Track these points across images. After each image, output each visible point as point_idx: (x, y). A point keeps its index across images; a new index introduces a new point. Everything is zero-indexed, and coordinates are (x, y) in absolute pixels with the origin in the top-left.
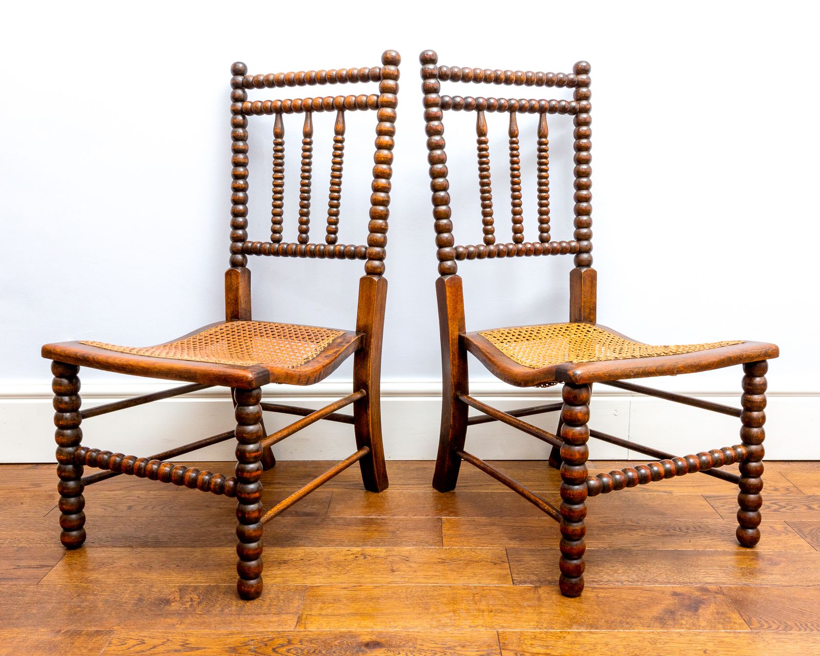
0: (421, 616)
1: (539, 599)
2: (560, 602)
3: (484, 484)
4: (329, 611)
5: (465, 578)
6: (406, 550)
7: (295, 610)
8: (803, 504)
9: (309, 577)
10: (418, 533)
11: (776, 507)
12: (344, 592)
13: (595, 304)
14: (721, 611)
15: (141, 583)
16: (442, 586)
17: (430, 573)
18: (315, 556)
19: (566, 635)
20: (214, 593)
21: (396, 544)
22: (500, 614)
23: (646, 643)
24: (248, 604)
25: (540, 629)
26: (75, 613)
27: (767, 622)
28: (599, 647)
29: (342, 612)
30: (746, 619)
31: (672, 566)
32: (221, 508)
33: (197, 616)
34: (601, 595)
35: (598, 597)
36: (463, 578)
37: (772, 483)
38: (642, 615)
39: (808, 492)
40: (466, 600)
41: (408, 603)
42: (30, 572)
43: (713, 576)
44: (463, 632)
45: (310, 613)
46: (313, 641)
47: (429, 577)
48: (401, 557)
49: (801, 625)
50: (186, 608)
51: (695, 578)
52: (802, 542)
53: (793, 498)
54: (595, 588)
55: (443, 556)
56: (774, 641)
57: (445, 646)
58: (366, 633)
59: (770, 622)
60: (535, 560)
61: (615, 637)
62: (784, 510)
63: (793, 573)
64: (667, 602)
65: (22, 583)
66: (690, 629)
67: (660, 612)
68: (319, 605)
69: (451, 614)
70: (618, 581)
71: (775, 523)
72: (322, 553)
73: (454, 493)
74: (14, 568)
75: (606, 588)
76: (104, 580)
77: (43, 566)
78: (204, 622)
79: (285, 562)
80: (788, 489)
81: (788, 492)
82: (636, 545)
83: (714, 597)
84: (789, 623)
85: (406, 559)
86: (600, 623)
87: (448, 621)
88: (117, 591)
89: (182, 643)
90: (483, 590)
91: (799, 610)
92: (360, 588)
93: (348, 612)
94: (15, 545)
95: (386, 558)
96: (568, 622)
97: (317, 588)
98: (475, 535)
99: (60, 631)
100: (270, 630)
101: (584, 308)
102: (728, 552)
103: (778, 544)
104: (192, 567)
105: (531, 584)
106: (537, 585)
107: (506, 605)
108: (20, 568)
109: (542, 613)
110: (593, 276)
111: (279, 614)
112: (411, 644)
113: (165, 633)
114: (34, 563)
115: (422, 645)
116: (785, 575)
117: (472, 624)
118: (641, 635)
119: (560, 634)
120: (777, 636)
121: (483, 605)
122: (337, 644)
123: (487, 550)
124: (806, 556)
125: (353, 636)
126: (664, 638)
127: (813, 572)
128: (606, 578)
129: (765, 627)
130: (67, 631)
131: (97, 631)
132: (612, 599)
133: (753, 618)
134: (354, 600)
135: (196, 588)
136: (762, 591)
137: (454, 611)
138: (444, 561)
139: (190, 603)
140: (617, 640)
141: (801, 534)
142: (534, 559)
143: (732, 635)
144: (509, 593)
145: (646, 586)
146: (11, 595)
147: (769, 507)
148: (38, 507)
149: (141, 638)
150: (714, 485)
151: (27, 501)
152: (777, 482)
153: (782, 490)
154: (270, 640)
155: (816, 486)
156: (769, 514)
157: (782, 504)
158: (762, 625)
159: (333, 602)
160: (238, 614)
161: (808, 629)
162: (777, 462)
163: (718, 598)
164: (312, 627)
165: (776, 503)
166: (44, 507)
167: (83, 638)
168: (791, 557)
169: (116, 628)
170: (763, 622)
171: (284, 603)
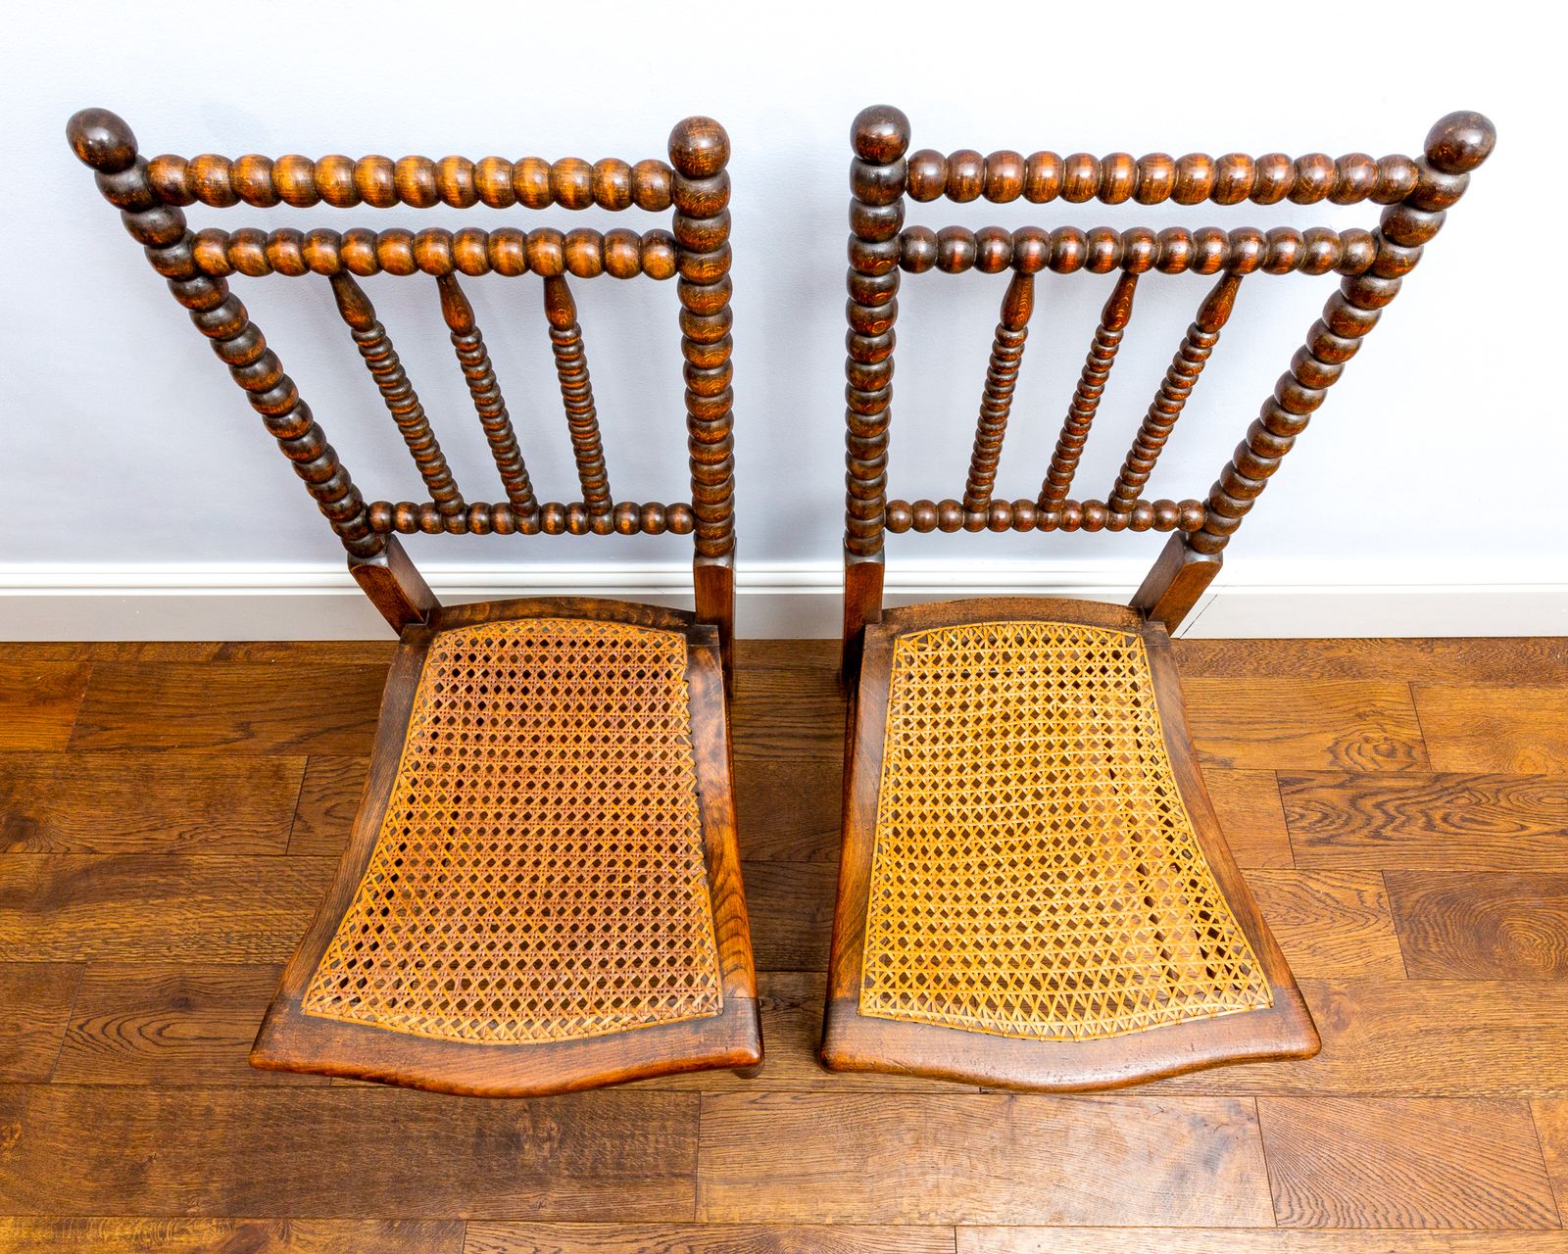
1: (1013, 1136)
4: (736, 1169)
7: (691, 1166)
8: (1422, 807)
11: (1379, 818)
12: (753, 1112)
14: (1247, 1170)
20: (577, 1114)
22: (958, 1180)
24: (627, 1147)
27: (1300, 1200)
29: (753, 1173)
30: (1275, 1195)
33: (564, 1181)
37: (1390, 727)
39: (1439, 764)
41: (838, 1145)
45: (711, 1176)
49: (1342, 1209)
50: (546, 1158)
52: (1394, 948)
53: (1412, 784)
58: (788, 1233)
59: (1304, 1202)
61: (1103, 1242)
62: (1387, 832)
63: (1363, 1052)
64: (1180, 1144)
68: (722, 1151)
69: (896, 1181)
71: (1366, 880)
80: (1409, 751)
81: (1409, 761)
83: (1244, 1132)
84: (1328, 1205)
87: (892, 1203)
88: (444, 1107)
91: (1348, 1166)
93: (760, 1172)
94: (267, 959)
95: (804, 1006)
97: (715, 1100)
99: (392, 1223)
100: (663, 1221)
103: (1359, 956)
109: (1014, 1175)
111: (671, 1176)
116: (1349, 1060)
117: (923, 1211)
120: (1305, 1240)
121: (938, 1154)
124: (1391, 997)
125: (771, 1239)
126: (1166, 1247)
129: (1296, 1217)
130: (402, 1224)
131: (440, 1224)
132: (1109, 1136)
133: (1285, 1192)
134: (766, 1138)
136: (1311, 1114)
137: (900, 1172)
139: (548, 1144)
141: (1396, 918)
143: (1249, 1237)
144: (973, 1117)
146: (302, 1118)
147: (1369, 819)
148: (269, 817)
149: (500, 1243)
150: (1302, 735)
151: (246, 792)
152: (1398, 724)
153: (1401, 755)
154: (666, 1250)
155: (1456, 739)
156: (1365, 845)
157: (1390, 808)
158: (1292, 1212)
159: (738, 1142)
160: (617, 1177)
161: (1348, 1221)
162: (1415, 643)
163: (1249, 1133)
164: (717, 1213)
165: (1383, 803)
166: (277, 816)
167: (427, 1243)
168: (1369, 1000)
169: (463, 1215)
170: (1295, 1203)
171: (674, 1145)
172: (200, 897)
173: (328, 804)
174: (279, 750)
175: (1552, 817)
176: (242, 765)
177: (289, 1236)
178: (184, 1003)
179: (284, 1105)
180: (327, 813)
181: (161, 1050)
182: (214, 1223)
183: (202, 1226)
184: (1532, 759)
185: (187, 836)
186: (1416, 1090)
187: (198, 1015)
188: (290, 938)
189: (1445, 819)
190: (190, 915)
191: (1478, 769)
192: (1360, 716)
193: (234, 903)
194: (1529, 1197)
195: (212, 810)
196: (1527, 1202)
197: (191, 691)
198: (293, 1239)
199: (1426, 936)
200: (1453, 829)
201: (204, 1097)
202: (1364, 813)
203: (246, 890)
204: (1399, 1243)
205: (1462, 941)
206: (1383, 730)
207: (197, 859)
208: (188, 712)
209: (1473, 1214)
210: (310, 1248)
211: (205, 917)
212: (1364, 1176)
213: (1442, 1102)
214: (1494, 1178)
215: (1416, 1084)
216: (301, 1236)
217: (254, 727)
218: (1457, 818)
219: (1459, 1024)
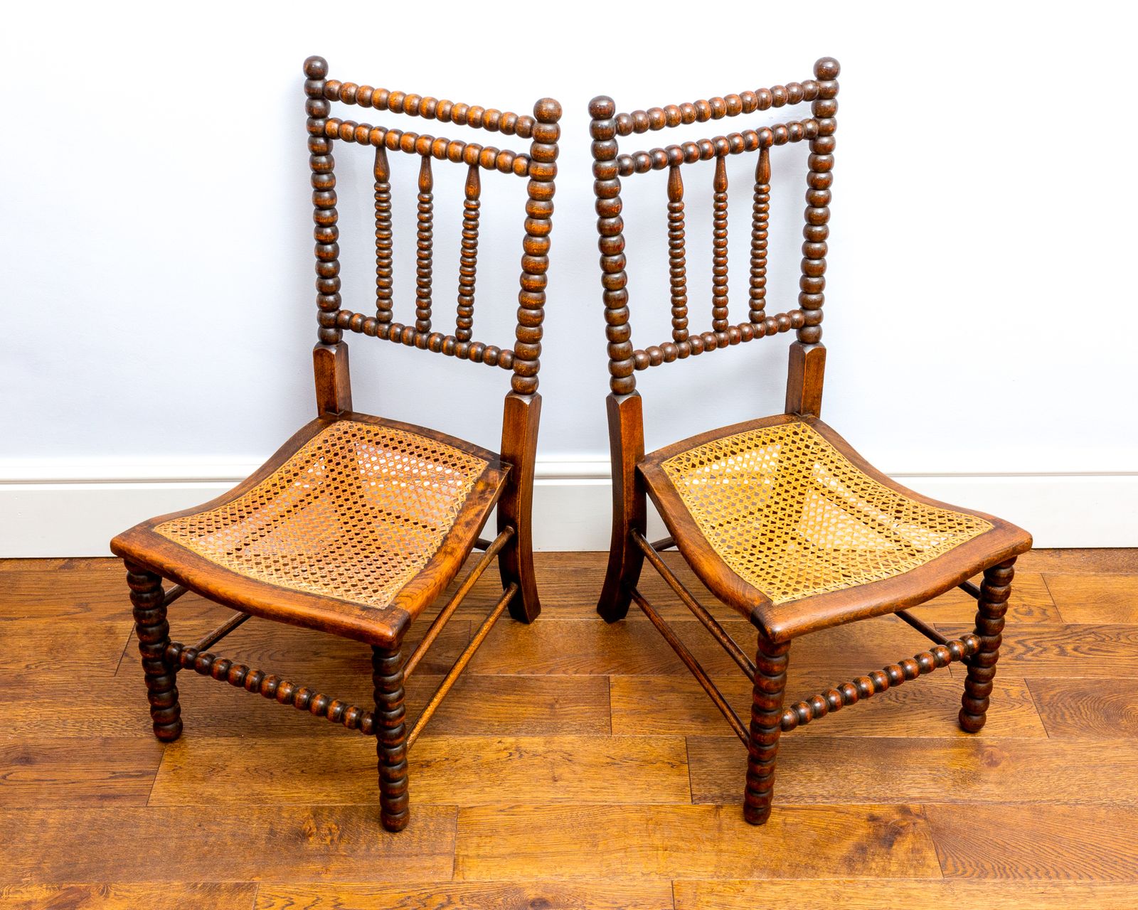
0: (589, 857)
1: (720, 828)
2: (742, 832)
3: (662, 603)
4: (488, 849)
5: (638, 791)
6: (568, 741)
7: (449, 848)
8: (1056, 642)
9: (459, 791)
10: (581, 707)
11: (1021, 649)
12: (502, 817)
13: (821, 390)
14: (918, 846)
15: (267, 803)
16: (611, 806)
17: (598, 784)
18: (462, 752)
19: (744, 887)
20: (354, 820)
21: (555, 730)
22: (675, 854)
23: (829, 900)
24: (396, 838)
25: (718, 877)
26: (205, 855)
27: (963, 863)
28: (779, 904)
29: (502, 851)
30: (941, 860)
31: (876, 767)
32: (334, 658)
33: (342, 858)
34: (790, 820)
35: (786, 824)
36: (635, 791)
37: (1027, 599)
38: (830, 853)
39: (1068, 618)
40: (638, 830)
41: (573, 835)
42: (131, 783)
43: (919, 786)
44: (636, 883)
45: (466, 853)
46: (475, 899)
47: (596, 790)
48: (562, 754)
49: (999, 868)
50: (327, 845)
51: (899, 791)
52: (1036, 721)
53: (1047, 630)
54: (784, 808)
55: (612, 752)
56: (964, 894)
57: (615, 906)
58: (530, 885)
59: (966, 864)
60: (718, 759)
61: (797, 889)
62: (1029, 656)
63: (1012, 779)
64: (861, 832)
65: (128, 804)
66: (878, 876)
67: (852, 849)
68: (476, 840)
69: (621, 854)
70: (811, 797)
71: (1012, 683)
72: (469, 747)
73: (624, 624)
74: (111, 778)
75: (796, 809)
76: (222, 798)
77: (142, 774)
78: (350, 870)
79: (428, 764)
80: (1044, 612)
81: (1044, 617)
82: (840, 729)
83: (914, 824)
84: (987, 866)
85: (569, 758)
86: (783, 868)
87: (619, 866)
88: (242, 817)
89: (333, 904)
90: (658, 812)
91: (1003, 843)
92: (518, 809)
93: (508, 851)
94: (97, 734)
95: (544, 756)
96: (749, 865)
97: (470, 810)
98: (650, 712)
99: (196, 885)
100: (425, 880)
101: (805, 398)
102: (945, 740)
103: (1006, 725)
104: (320, 774)
105: (713, 801)
106: (719, 803)
107: (683, 839)
108: (116, 777)
109: (721, 851)
110: (820, 355)
111: (432, 854)
112: (580, 902)
113: (312, 886)
114: (132, 767)
115: (591, 904)
116: (1001, 783)
117: (645, 871)
118: (825, 886)
119: (739, 886)
120: (969, 887)
121: (657, 840)
122: (501, 903)
123: (664, 742)
124: (1034, 748)
125: (518, 890)
126: (850, 891)
127: (1034, 777)
128: (799, 789)
129: (960, 872)
130: (204, 885)
131: (237, 885)
132: (801, 827)
133: (950, 859)
134: (513, 831)
135: (332, 810)
136: (970, 813)
137: (625, 849)
138: (613, 761)
139: (330, 837)
140: (799, 894)
141: (1038, 705)
142: (718, 756)
143: (921, 885)
144: (686, 817)
145: (842, 804)
146: (122, 825)
148: (102, 655)
149: (287, 895)
150: (954, 603)
151: (83, 642)
152: (1033, 596)
153: (1037, 613)
154: (428, 897)
155: (1082, 605)
156: (1009, 664)
157: (1030, 644)
158: (957, 870)
159: (490, 834)
160: (387, 856)
161: (1004, 875)
162: (1045, 552)
163: (918, 826)
164: (471, 877)
165: (1023, 640)
166: (109, 654)
167: (225, 896)
168: (1016, 750)
169: (256, 879)
170: (959, 864)
171: (435, 836)
172: (41, 701)
174: (113, 617)
176: (82, 626)
177: (108, 892)
178: (26, 759)
179: (107, 818)
182: (44, 886)
183: (33, 888)
185: (33, 667)
186: (1058, 801)
187: (36, 767)
188: (116, 722)
189: (1075, 649)
190: (32, 710)
191: (1101, 622)
193: (70, 703)
195: (54, 652)
197: (40, 586)
198: (112, 895)
199: (1063, 714)
200: (1082, 655)
201: (39, 814)
202: (1008, 646)
203: (82, 696)
204: (1048, 888)
205: (1093, 717)
206: (1021, 600)
207: (42, 678)
208: (38, 597)
209: (1112, 872)
210: (126, 900)
211: (47, 711)
212: (1017, 850)
213: (1080, 807)
214: (1127, 851)
215: (1058, 797)
216: (117, 893)
217: (91, 606)
218: (1085, 649)
219: (1092, 764)
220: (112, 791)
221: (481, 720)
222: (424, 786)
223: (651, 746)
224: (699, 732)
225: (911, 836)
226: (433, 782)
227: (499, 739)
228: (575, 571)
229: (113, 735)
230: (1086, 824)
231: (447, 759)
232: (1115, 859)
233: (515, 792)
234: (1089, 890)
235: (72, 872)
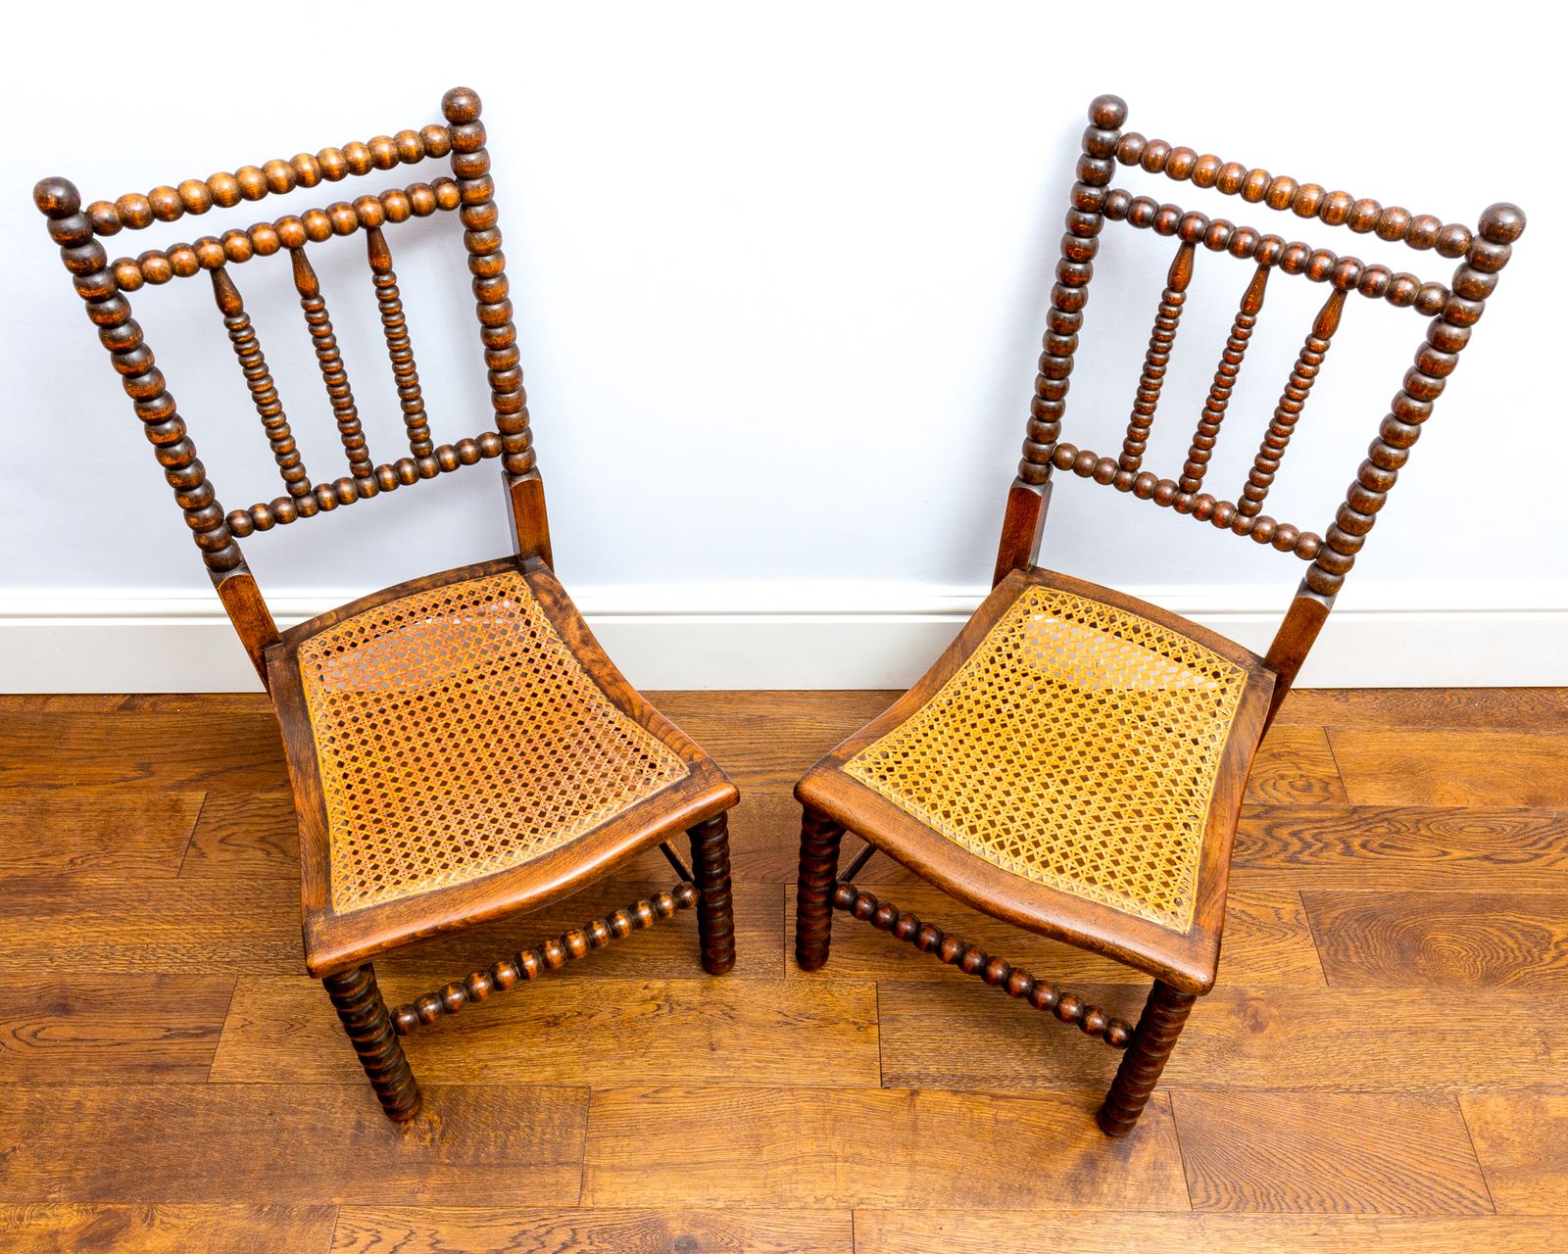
0: (750, 1172)
1: (914, 1128)
2: (943, 1133)
4: (625, 1158)
5: (814, 1067)
6: (730, 987)
7: (577, 1155)
8: (1339, 835)
9: (592, 1064)
10: (748, 934)
11: (1296, 844)
12: (645, 1105)
14: (1161, 1158)
16: (781, 1091)
17: (767, 1054)
18: (599, 1003)
19: (943, 1222)
20: (461, 1108)
22: (857, 1168)
24: (511, 1139)
25: (910, 1206)
26: (274, 1162)
27: (1216, 1186)
29: (642, 1160)
30: (1190, 1181)
33: (444, 1169)
34: (1003, 1115)
35: (997, 1122)
36: (811, 1067)
37: (1306, 766)
38: (1051, 1168)
39: (1356, 797)
40: (812, 1128)
41: (732, 1135)
42: (190, 1046)
44: (807, 1215)
45: (597, 1163)
46: (606, 1236)
47: (763, 1065)
48: (723, 1007)
49: (1262, 1194)
50: (426, 1148)
52: (1313, 959)
53: (1329, 815)
54: (994, 1097)
55: (785, 1005)
56: (1217, 1235)
58: (676, 1215)
59: (1222, 1187)
60: (916, 1017)
61: (1009, 1225)
62: (1305, 857)
63: (1281, 1052)
64: (1091, 1134)
65: (184, 1078)
66: (1110, 1206)
67: (1079, 1162)
68: (610, 1142)
69: (790, 1167)
70: (1030, 1078)
71: (1284, 899)
72: (608, 995)
74: (165, 1037)
75: (1011, 1097)
76: (300, 1071)
77: (206, 1032)
78: (454, 1189)
79: (554, 1022)
81: (1327, 795)
82: (1069, 970)
83: (1157, 1123)
84: (1247, 1190)
85: (730, 1014)
86: (992, 1190)
87: (787, 1188)
88: (323, 1101)
89: (430, 1241)
90: (839, 1101)
91: (1268, 1155)
92: (664, 1094)
93: (649, 1160)
94: (151, 969)
95: (700, 1009)
96: (948, 1184)
97: (606, 1095)
100: (546, 1206)
103: (1276, 966)
104: (422, 1034)
105: (907, 1084)
106: (915, 1088)
107: (868, 1144)
108: (171, 1037)
109: (915, 1163)
111: (556, 1164)
113: (405, 1213)
114: (190, 1021)
116: (1267, 1058)
117: (819, 1195)
118: (1044, 1222)
119: (936, 1222)
120: (1223, 1224)
121: (834, 1144)
122: (638, 1242)
123: (850, 987)
124: (1309, 1001)
125: (660, 1223)
126: (1074, 1229)
127: (1309, 1049)
128: (1015, 1065)
129: (1212, 1201)
131: (313, 1209)
132: (1016, 1126)
133: (1201, 1179)
134: (657, 1128)
135: (434, 1091)
136: (1227, 1106)
137: (795, 1160)
138: (785, 1019)
139: (430, 1135)
140: (1010, 1234)
141: (1315, 932)
142: (915, 1012)
143: (1163, 1220)
144: (873, 1109)
145: (1068, 1090)
146: (175, 1111)
147: (1286, 846)
148: (164, 845)
149: (374, 1226)
151: (142, 823)
152: (1314, 762)
153: (1317, 789)
154: (548, 1232)
155: (1373, 776)
156: (1280, 869)
157: (1307, 836)
158: (1209, 1197)
159: (629, 1133)
160: (499, 1165)
161: (1268, 1205)
162: (1330, 693)
163: (1162, 1125)
164: (603, 1198)
165: (1300, 831)
166: (171, 843)
167: (297, 1226)
168: (1288, 1005)
169: (337, 1200)
170: (1211, 1188)
171: (560, 1135)
172: (85, 915)
173: (224, 833)
174: (180, 786)
175: (1474, 845)
176: (139, 799)
177: (152, 1219)
178: (63, 1007)
179: (157, 1100)
180: (222, 841)
181: (34, 1050)
182: (75, 1207)
183: (62, 1210)
184: (1451, 794)
185: (79, 861)
186: (1338, 1086)
187: (74, 1018)
188: (175, 950)
189: (1364, 846)
190: (74, 930)
191: (1396, 803)
192: (1273, 755)
193: (122, 919)
194: (1460, 1185)
195: (105, 838)
196: (1458, 1189)
197: (93, 736)
198: (157, 1222)
199: (1347, 948)
200: (1372, 854)
201: (74, 1093)
202: (1280, 840)
203: (135, 908)
204: (1323, 1227)
205: (1384, 953)
206: (1299, 768)
207: (87, 881)
208: (89, 754)
209: (1402, 1201)
210: (174, 1231)
211: (91, 932)
212: (1285, 1166)
213: (1366, 1097)
214: (1423, 1167)
215: (1337, 1080)
216: (165, 1219)
217: (155, 767)
218: (1375, 845)
219: (1382, 1027)
220: (167, 1059)
221: (625, 953)
222: (551, 1055)
223: (833, 995)
224: (893, 974)
225: (1152, 1141)
226: (561, 1050)
227: (646, 983)
228: (748, 720)
229: (171, 971)
230: (1373, 1124)
231: (580, 1014)
232: (1407, 1180)
233: (662, 1067)
234: (1373, 1230)
235: (109, 1185)
